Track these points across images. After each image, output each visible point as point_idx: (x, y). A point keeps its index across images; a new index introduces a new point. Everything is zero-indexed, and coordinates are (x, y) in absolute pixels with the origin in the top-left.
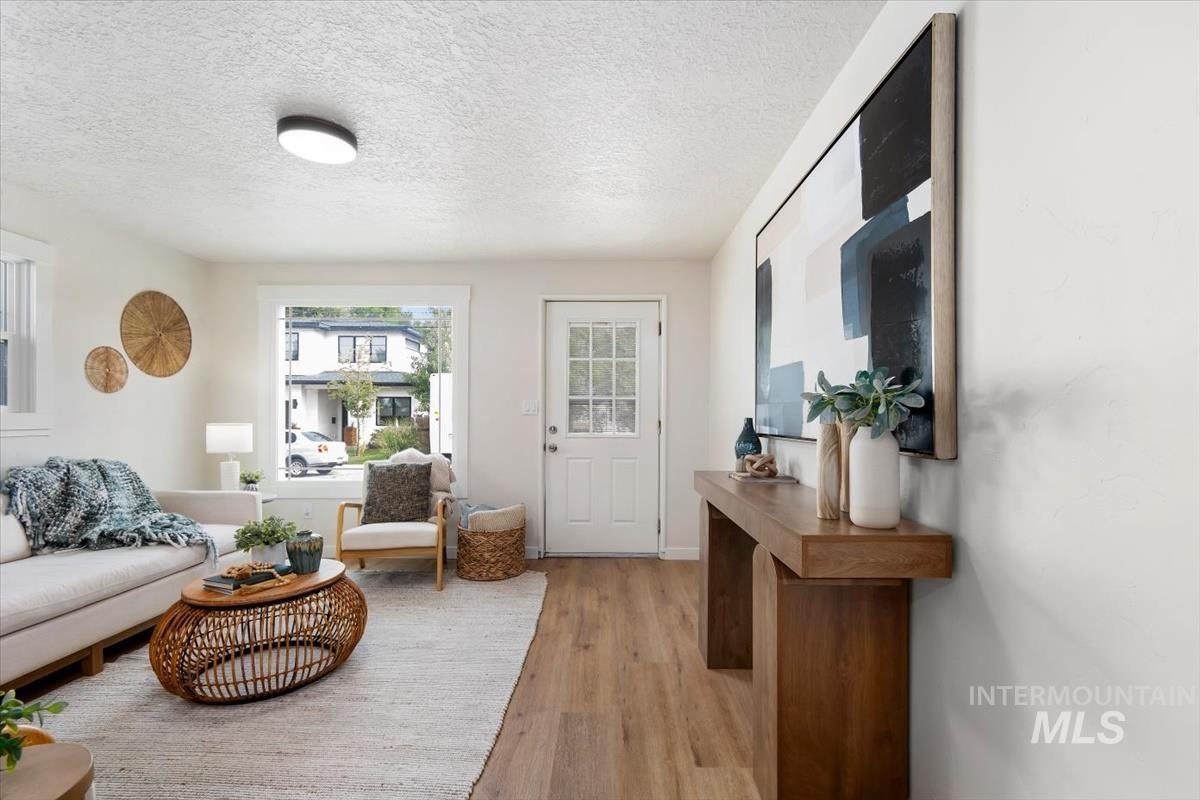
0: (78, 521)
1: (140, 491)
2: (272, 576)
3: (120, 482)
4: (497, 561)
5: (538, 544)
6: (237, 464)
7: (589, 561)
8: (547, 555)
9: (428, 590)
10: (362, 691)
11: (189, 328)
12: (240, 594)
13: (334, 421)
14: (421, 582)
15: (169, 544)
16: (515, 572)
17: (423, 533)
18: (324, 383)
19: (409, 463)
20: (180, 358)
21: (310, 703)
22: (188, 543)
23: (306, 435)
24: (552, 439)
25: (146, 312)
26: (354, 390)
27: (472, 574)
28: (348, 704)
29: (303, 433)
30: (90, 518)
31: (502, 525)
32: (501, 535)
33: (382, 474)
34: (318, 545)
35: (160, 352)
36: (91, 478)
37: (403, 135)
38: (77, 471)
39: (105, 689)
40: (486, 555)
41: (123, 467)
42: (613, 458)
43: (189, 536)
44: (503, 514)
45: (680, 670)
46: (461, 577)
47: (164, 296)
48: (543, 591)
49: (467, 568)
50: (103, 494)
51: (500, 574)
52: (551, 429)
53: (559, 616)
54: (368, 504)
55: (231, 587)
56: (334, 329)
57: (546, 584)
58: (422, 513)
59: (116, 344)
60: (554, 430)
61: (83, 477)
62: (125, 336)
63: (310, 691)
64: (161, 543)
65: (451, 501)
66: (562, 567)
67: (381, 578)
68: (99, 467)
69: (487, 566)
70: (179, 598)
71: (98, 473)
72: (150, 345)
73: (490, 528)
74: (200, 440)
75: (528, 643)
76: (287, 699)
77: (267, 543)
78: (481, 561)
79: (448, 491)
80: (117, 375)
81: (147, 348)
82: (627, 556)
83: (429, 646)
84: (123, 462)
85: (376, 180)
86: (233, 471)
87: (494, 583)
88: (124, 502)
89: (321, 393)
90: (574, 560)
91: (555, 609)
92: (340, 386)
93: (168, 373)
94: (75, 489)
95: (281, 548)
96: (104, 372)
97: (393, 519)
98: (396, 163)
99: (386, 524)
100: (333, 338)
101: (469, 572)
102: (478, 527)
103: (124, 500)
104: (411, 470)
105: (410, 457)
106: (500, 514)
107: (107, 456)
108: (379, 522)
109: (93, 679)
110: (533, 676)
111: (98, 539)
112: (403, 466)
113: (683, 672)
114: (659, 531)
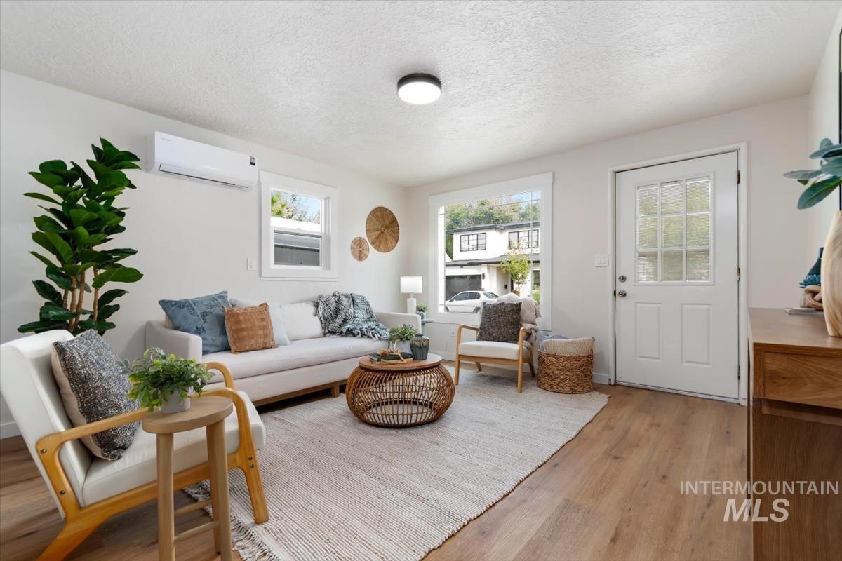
0: (341, 322)
1: (369, 311)
2: (399, 358)
3: (361, 306)
4: (566, 379)
5: (608, 372)
6: (415, 300)
7: (655, 393)
8: (618, 383)
9: (512, 390)
10: (439, 439)
11: (398, 226)
12: (380, 364)
13: (506, 287)
14: (510, 385)
15: (371, 338)
16: (580, 390)
17: (510, 350)
18: (499, 262)
19: (506, 302)
20: (393, 242)
21: (409, 437)
22: (380, 339)
23: (486, 295)
24: (622, 287)
25: (377, 219)
26: (517, 267)
27: (546, 386)
28: (428, 444)
29: (484, 294)
30: (345, 321)
31: (572, 351)
32: (569, 359)
33: (490, 309)
34: (425, 343)
35: (384, 239)
36: (348, 302)
37: (464, 65)
38: (343, 298)
39: (335, 405)
40: (557, 373)
41: (363, 298)
42: (682, 304)
43: (380, 335)
44: (572, 343)
45: (709, 505)
46: (539, 386)
47: (386, 209)
48: (599, 408)
49: (543, 380)
50: (351, 310)
51: (567, 389)
52: (620, 278)
53: (604, 428)
54: (481, 328)
55: (376, 359)
56: (506, 228)
57: (605, 403)
58: (513, 338)
59: (364, 236)
60: (623, 279)
61: (345, 301)
62: (368, 231)
63: (413, 431)
64: (369, 337)
65: (536, 331)
66: (627, 394)
67: (486, 378)
68: (352, 298)
69: (557, 381)
70: (358, 365)
71: (351, 300)
72: (380, 235)
73: (559, 352)
74: (398, 285)
75: (566, 441)
76: (400, 432)
77: (401, 339)
78: (552, 376)
79: (533, 324)
80: (365, 252)
81: (377, 238)
82: (699, 396)
83: (492, 424)
84: (364, 295)
85: (463, 106)
86: (413, 304)
87: (561, 395)
88: (361, 316)
89: (499, 269)
90: (644, 391)
91: (602, 424)
92: (508, 264)
93: (388, 250)
94: (340, 307)
95: (408, 343)
96: (359, 252)
97: (494, 339)
98: (469, 89)
99: (490, 342)
100: (506, 234)
101: (544, 384)
102: (550, 351)
103: (361, 315)
104: (507, 307)
105: (509, 298)
106: (568, 343)
107: (357, 291)
108: (486, 340)
109: (334, 399)
110: (556, 465)
111: (346, 332)
112: (503, 304)
113: (712, 508)
114: (739, 377)
